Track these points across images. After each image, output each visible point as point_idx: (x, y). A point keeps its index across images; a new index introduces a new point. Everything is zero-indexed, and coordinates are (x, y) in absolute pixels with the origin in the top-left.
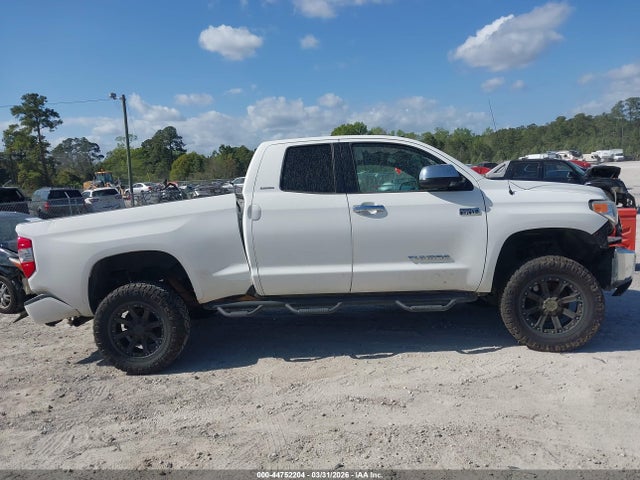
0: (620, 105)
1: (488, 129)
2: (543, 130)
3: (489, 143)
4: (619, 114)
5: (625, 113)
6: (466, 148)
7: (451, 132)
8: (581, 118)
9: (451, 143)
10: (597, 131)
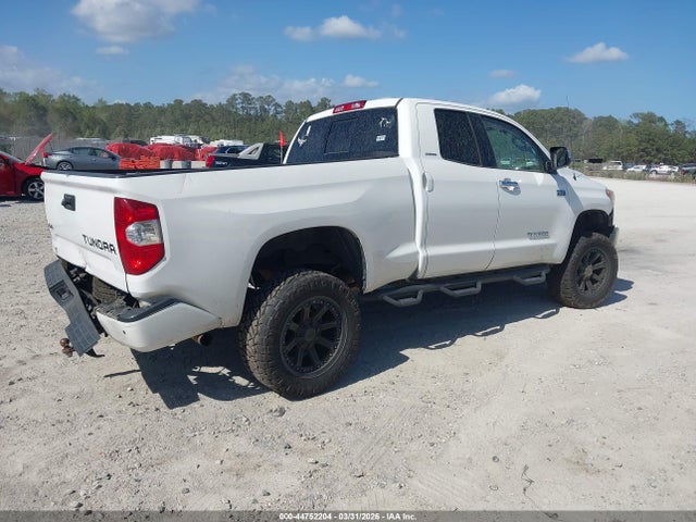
0: (234, 97)
1: (100, 101)
2: (162, 110)
3: (103, 116)
4: (233, 107)
5: (239, 106)
6: (75, 119)
7: (56, 97)
8: (198, 104)
9: (58, 110)
10: (214, 120)
